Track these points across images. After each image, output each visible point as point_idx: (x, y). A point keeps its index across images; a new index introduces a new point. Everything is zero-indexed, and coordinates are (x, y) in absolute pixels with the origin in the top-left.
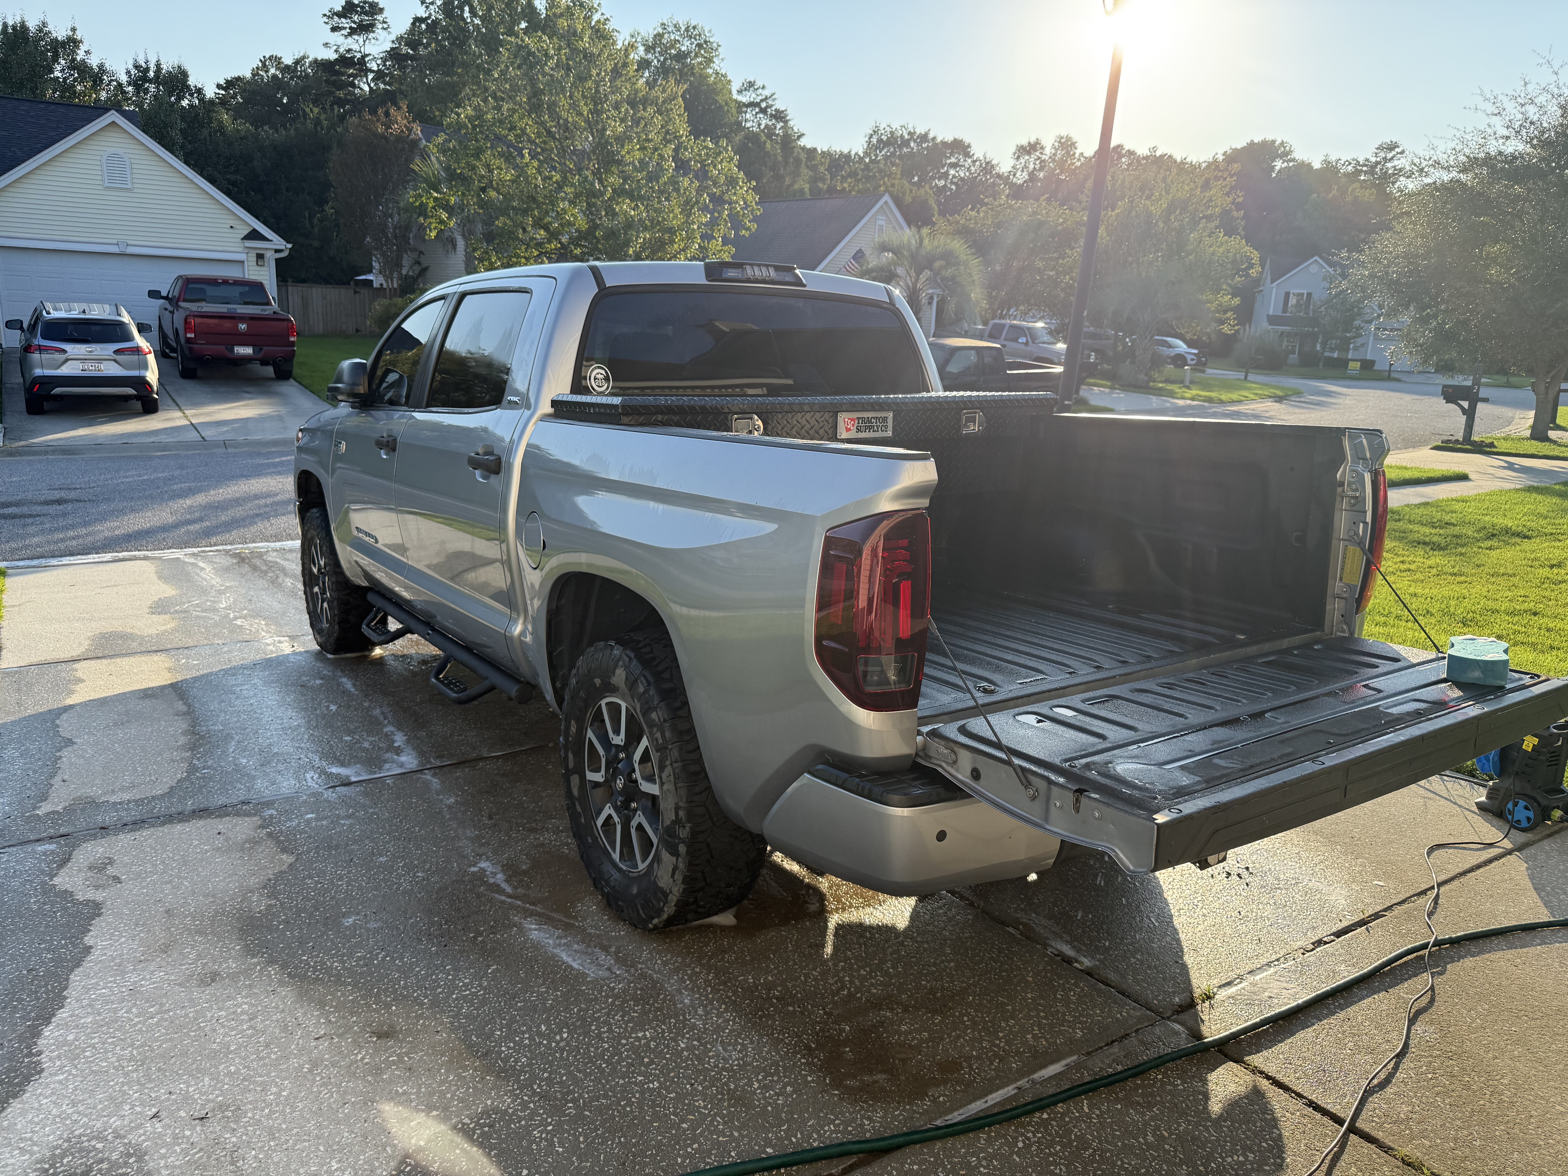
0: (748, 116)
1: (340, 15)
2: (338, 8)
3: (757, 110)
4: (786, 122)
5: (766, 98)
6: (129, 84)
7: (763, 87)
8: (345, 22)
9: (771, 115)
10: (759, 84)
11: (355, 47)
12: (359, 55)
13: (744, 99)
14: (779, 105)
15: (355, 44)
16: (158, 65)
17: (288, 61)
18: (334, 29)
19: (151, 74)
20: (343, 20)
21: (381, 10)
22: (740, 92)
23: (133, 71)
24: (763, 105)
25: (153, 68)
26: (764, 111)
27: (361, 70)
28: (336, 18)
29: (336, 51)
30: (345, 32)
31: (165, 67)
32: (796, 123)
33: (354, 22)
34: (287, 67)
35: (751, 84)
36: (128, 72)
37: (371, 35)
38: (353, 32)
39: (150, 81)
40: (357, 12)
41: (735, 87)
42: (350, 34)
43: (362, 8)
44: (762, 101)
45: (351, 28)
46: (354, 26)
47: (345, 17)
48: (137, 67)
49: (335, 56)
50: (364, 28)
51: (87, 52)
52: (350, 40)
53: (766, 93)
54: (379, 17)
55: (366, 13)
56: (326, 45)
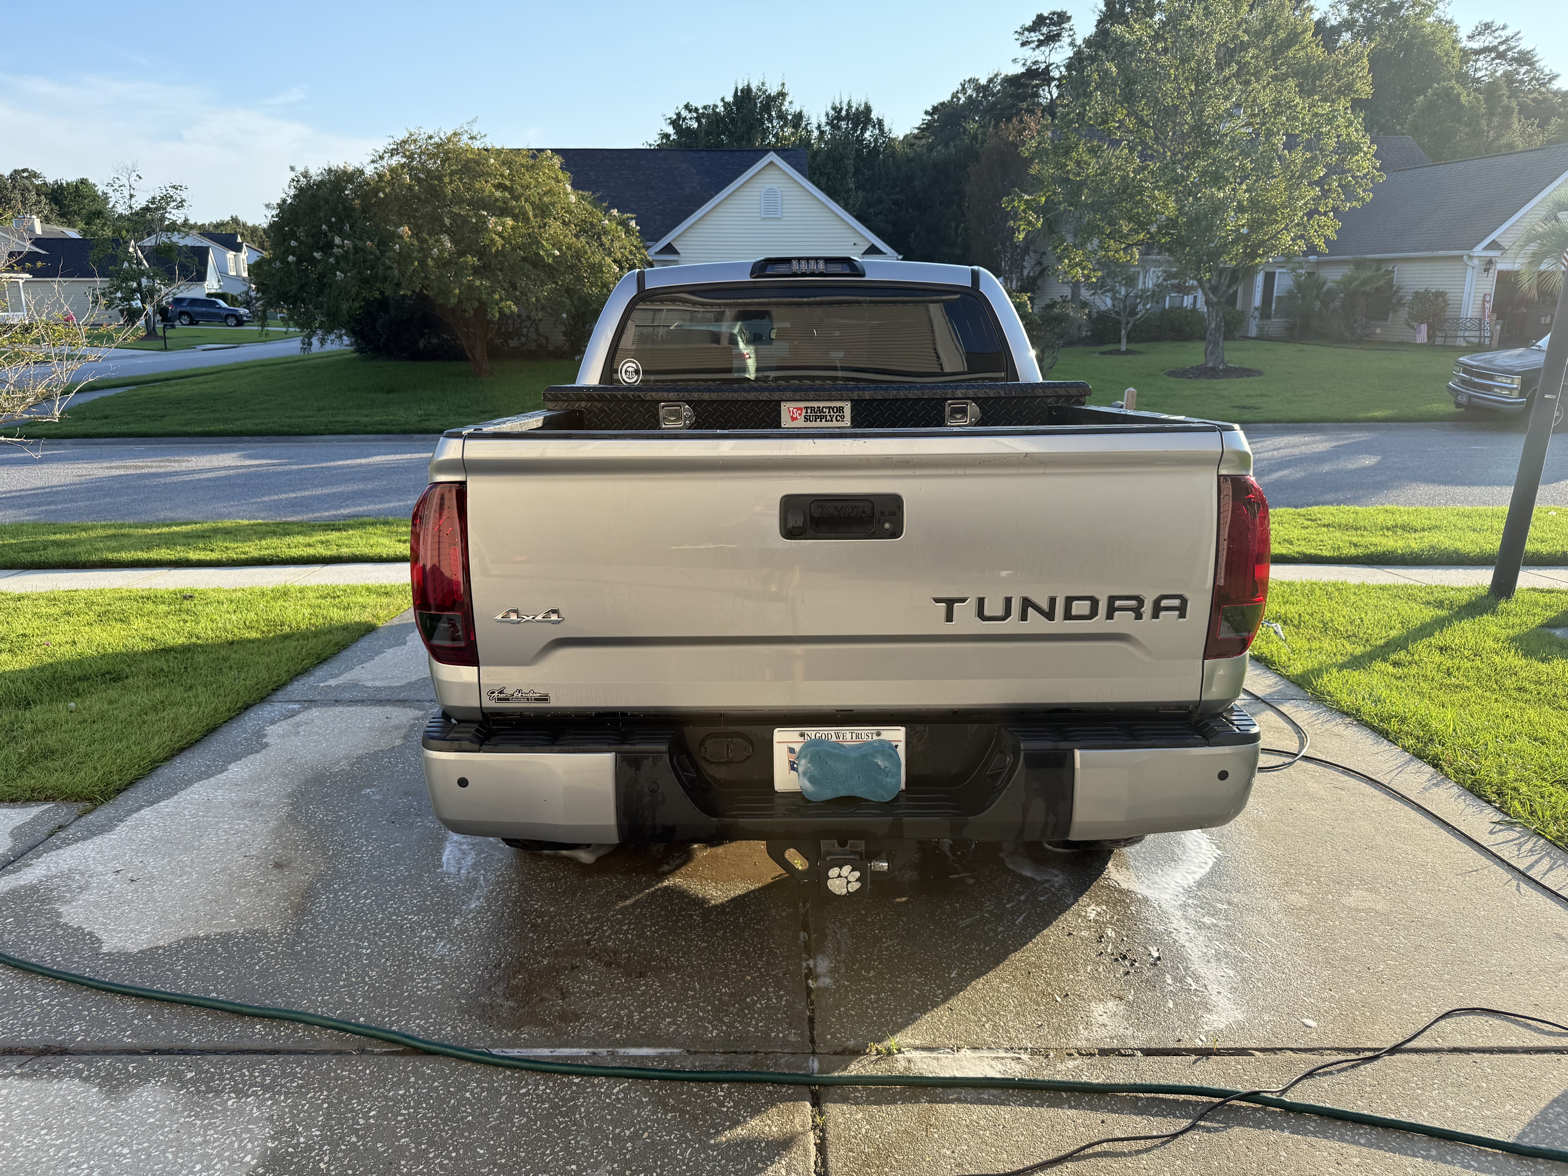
0: (1479, 64)
1: (1031, 29)
2: (1029, 23)
3: (1493, 55)
4: (1532, 64)
5: (1507, 40)
6: (827, 124)
7: (1504, 28)
8: (1035, 36)
9: (1513, 59)
10: (1499, 23)
11: (1041, 58)
12: (1043, 66)
13: (1476, 45)
14: (1525, 45)
15: (1041, 56)
16: (850, 106)
17: (983, 81)
18: (1023, 44)
19: (844, 113)
20: (1032, 34)
21: (1069, 18)
22: (1471, 38)
23: (832, 113)
24: (1502, 48)
25: (845, 107)
26: (1501, 56)
27: (1044, 80)
28: (1026, 33)
29: (1024, 65)
30: (1033, 45)
31: (854, 105)
32: (1547, 62)
33: (1043, 34)
34: (983, 87)
35: (1487, 26)
36: (827, 115)
37: (1058, 44)
38: (1041, 43)
39: (843, 119)
40: (1046, 24)
41: (1463, 34)
42: (1038, 47)
43: (1052, 19)
44: (1502, 43)
45: (1039, 40)
46: (1042, 38)
47: (1035, 31)
48: (834, 108)
49: (1023, 70)
50: (1051, 39)
51: (790, 103)
52: (1037, 51)
53: (1508, 33)
54: (1066, 26)
55: (1054, 24)
56: (1015, 61)
